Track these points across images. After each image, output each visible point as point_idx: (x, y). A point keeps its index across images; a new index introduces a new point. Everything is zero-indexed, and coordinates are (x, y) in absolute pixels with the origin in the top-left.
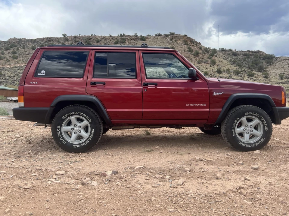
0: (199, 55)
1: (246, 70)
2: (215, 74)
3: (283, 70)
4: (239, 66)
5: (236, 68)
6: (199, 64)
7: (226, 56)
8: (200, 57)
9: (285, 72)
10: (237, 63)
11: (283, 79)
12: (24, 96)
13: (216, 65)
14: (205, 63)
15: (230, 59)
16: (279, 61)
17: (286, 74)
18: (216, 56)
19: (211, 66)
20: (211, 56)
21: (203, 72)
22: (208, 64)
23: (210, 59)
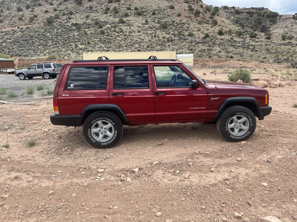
0: (200, 14)
1: (248, 30)
2: (216, 36)
3: (286, 30)
4: (242, 26)
5: (238, 28)
6: (200, 24)
7: (228, 15)
8: (201, 16)
9: (288, 32)
10: (239, 22)
11: (285, 40)
13: (218, 26)
14: (206, 23)
15: (232, 17)
16: (283, 20)
17: (289, 34)
18: (218, 15)
19: (212, 27)
20: (212, 16)
21: (203, 34)
22: (209, 25)
23: (212, 19)
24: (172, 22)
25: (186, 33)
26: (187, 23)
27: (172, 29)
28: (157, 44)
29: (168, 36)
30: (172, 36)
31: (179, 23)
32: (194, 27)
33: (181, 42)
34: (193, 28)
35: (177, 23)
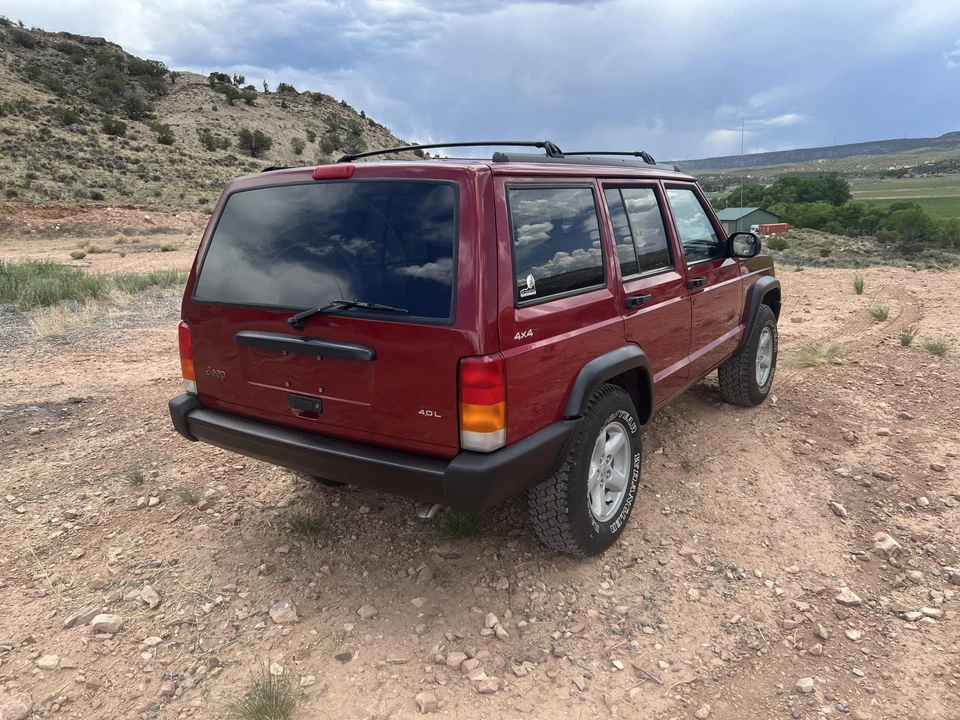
3: (202, 120)
5: (46, 97)
9: (209, 127)
10: (42, 78)
12: (506, 399)
15: (10, 57)
16: (183, 88)
17: (214, 132)
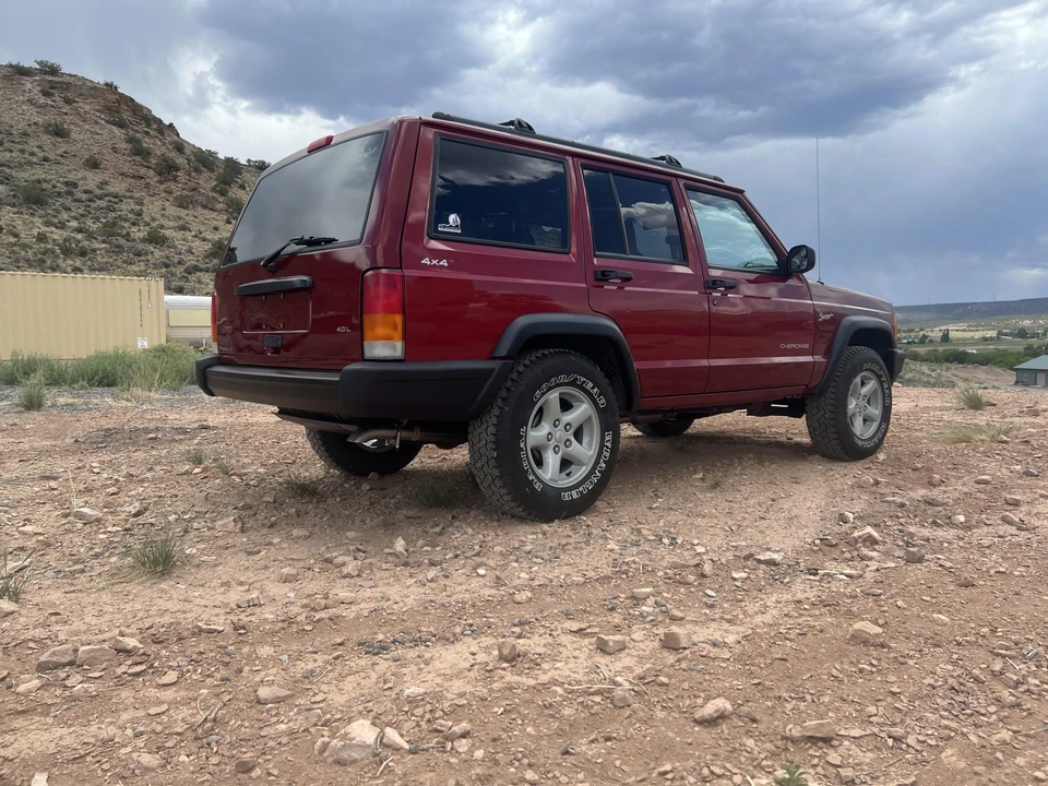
0: (179, 174)
6: (184, 208)
8: (183, 181)
12: (404, 313)
14: (205, 207)
18: (242, 187)
19: (230, 223)
20: (224, 186)
21: (204, 240)
22: (216, 213)
23: (222, 195)
24: (67, 184)
25: (139, 233)
26: (131, 197)
27: (70, 209)
28: (17, 260)
29: (57, 235)
30: (80, 236)
31: (98, 192)
32: (163, 216)
33: (124, 262)
34: (158, 216)
35: (86, 192)
